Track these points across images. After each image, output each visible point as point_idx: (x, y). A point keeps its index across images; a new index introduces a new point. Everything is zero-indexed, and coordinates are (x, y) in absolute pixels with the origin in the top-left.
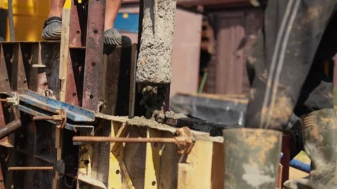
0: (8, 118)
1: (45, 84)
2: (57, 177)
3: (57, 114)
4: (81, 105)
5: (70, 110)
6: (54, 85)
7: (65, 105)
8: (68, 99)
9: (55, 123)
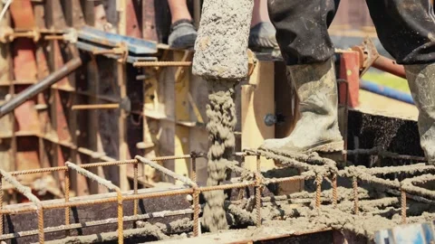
0: (66, 58)
1: (103, 18)
2: (123, 116)
3: (118, 47)
4: (142, 37)
5: (131, 43)
6: (113, 18)
7: (126, 38)
8: (128, 32)
9: (115, 57)
